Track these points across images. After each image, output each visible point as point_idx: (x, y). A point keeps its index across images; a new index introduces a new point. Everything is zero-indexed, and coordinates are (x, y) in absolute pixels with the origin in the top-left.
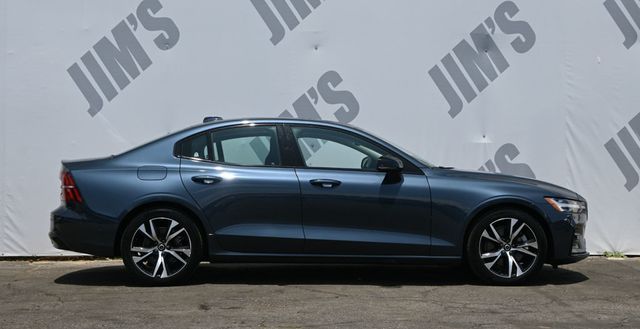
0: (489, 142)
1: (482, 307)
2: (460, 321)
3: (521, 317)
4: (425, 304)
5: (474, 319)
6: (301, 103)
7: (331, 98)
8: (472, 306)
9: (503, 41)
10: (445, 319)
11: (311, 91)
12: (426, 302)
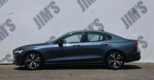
0: (136, 35)
1: (138, 75)
2: (134, 78)
3: (148, 77)
4: (124, 75)
5: (137, 78)
6: (90, 26)
7: (97, 25)
8: (135, 75)
9: (139, 11)
10: (130, 78)
11: (92, 23)
12: (124, 74)
